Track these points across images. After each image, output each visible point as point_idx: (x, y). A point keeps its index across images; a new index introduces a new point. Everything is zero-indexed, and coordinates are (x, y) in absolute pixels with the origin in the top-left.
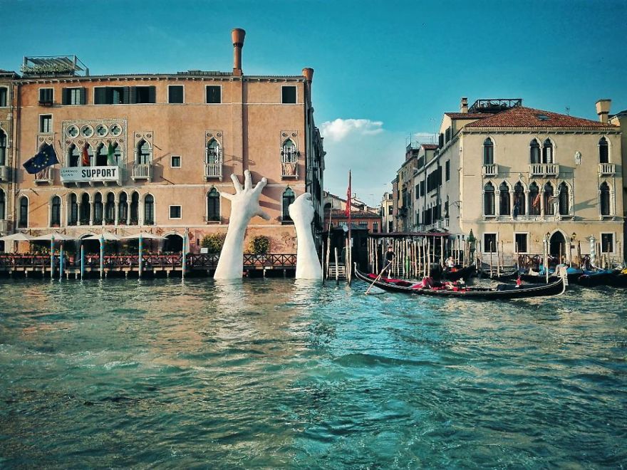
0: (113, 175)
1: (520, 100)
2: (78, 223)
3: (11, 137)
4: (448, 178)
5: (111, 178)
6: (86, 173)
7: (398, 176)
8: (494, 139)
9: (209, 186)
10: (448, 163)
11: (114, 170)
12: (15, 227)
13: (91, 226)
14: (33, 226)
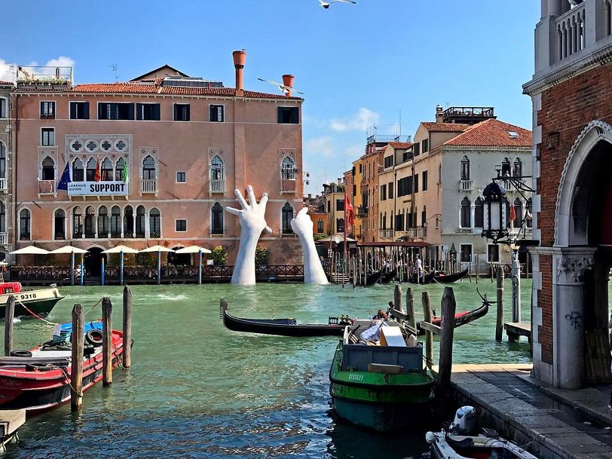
0: (122, 190)
1: (492, 109)
2: (84, 236)
3: (10, 149)
4: (425, 188)
5: (120, 193)
6: (94, 188)
7: (354, 168)
8: (471, 157)
9: (213, 201)
10: (425, 174)
11: (122, 185)
12: (16, 239)
13: (96, 239)
14: (37, 239)
